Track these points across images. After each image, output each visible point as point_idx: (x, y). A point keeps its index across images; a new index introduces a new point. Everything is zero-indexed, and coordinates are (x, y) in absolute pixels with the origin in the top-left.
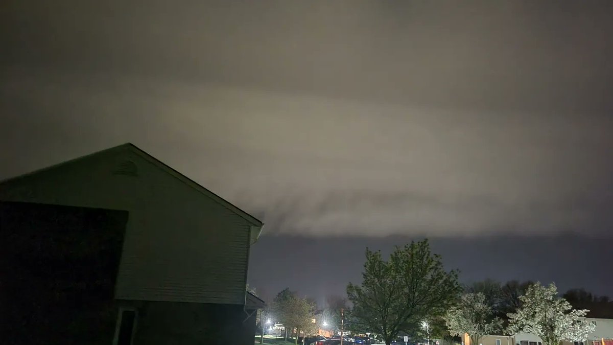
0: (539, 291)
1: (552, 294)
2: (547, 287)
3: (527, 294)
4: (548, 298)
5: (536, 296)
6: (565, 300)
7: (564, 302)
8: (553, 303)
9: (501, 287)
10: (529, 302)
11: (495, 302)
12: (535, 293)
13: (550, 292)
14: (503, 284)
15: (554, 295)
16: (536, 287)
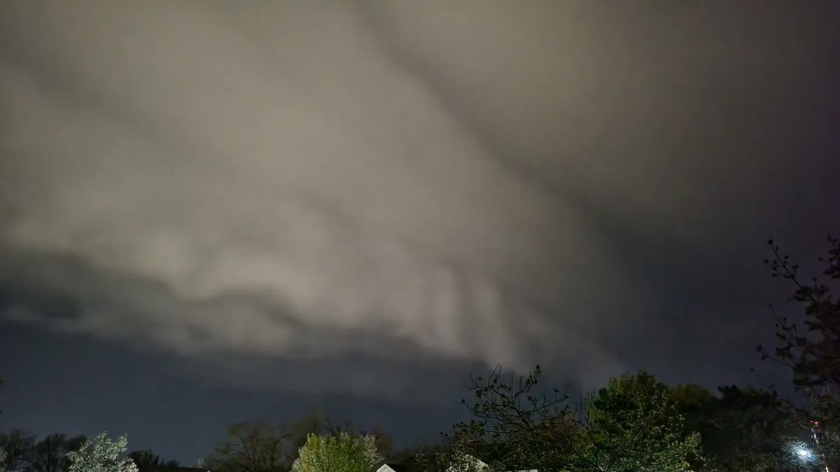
0: (101, 445)
1: (119, 450)
2: (115, 440)
3: (81, 450)
4: (110, 458)
5: (94, 453)
6: (132, 460)
7: (130, 463)
8: (114, 464)
9: (36, 443)
10: (80, 462)
11: (17, 467)
12: (94, 448)
13: (116, 448)
14: (41, 439)
15: (119, 453)
16: (99, 440)
